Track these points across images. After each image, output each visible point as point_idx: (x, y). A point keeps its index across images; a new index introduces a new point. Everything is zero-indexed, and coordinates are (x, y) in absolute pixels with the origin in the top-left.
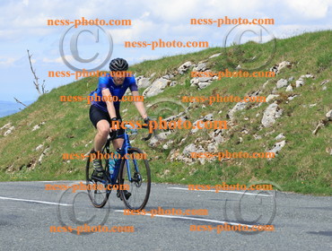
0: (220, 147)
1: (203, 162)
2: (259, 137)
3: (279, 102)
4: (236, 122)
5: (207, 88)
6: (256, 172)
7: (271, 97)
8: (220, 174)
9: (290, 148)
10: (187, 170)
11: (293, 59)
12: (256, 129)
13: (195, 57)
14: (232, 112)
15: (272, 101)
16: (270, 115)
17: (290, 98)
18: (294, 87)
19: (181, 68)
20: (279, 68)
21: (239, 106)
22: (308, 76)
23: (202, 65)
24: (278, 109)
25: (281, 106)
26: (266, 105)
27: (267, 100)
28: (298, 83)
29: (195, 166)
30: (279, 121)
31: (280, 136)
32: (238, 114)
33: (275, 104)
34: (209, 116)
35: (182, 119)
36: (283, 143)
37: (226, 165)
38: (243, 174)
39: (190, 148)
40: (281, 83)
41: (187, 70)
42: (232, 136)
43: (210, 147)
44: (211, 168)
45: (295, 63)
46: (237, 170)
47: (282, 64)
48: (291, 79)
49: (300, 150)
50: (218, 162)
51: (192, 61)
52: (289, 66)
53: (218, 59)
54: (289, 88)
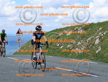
0: (84, 49)
1: (80, 53)
2: (94, 47)
3: (99, 38)
4: (88, 43)
5: (82, 34)
6: (93, 56)
7: (97, 37)
8: (84, 56)
9: (102, 50)
10: (76, 55)
11: (103, 27)
12: (93, 45)
13: (79, 26)
14: (87, 40)
15: (98, 38)
16: (97, 41)
17: (102, 37)
18: (103, 34)
19: (75, 29)
20: (100, 30)
21: (89, 39)
22: (107, 32)
23: (80, 28)
24: (99, 40)
25: (100, 39)
26: (96, 39)
27: (97, 38)
28: (104, 33)
29: (78, 54)
30: (99, 43)
31: (100, 47)
32: (89, 41)
33: (98, 39)
34: (82, 41)
35: (75, 42)
36: (100, 49)
37: (86, 54)
38: (90, 56)
39: (77, 49)
40: (100, 33)
41: (77, 29)
42: (87, 46)
43: (82, 49)
44: (82, 54)
45: (104, 29)
46: (88, 55)
47: (101, 29)
48: (102, 32)
49: (105, 51)
50: (84, 53)
51: (78, 27)
52: (102, 29)
53: (84, 27)
54: (102, 35)
